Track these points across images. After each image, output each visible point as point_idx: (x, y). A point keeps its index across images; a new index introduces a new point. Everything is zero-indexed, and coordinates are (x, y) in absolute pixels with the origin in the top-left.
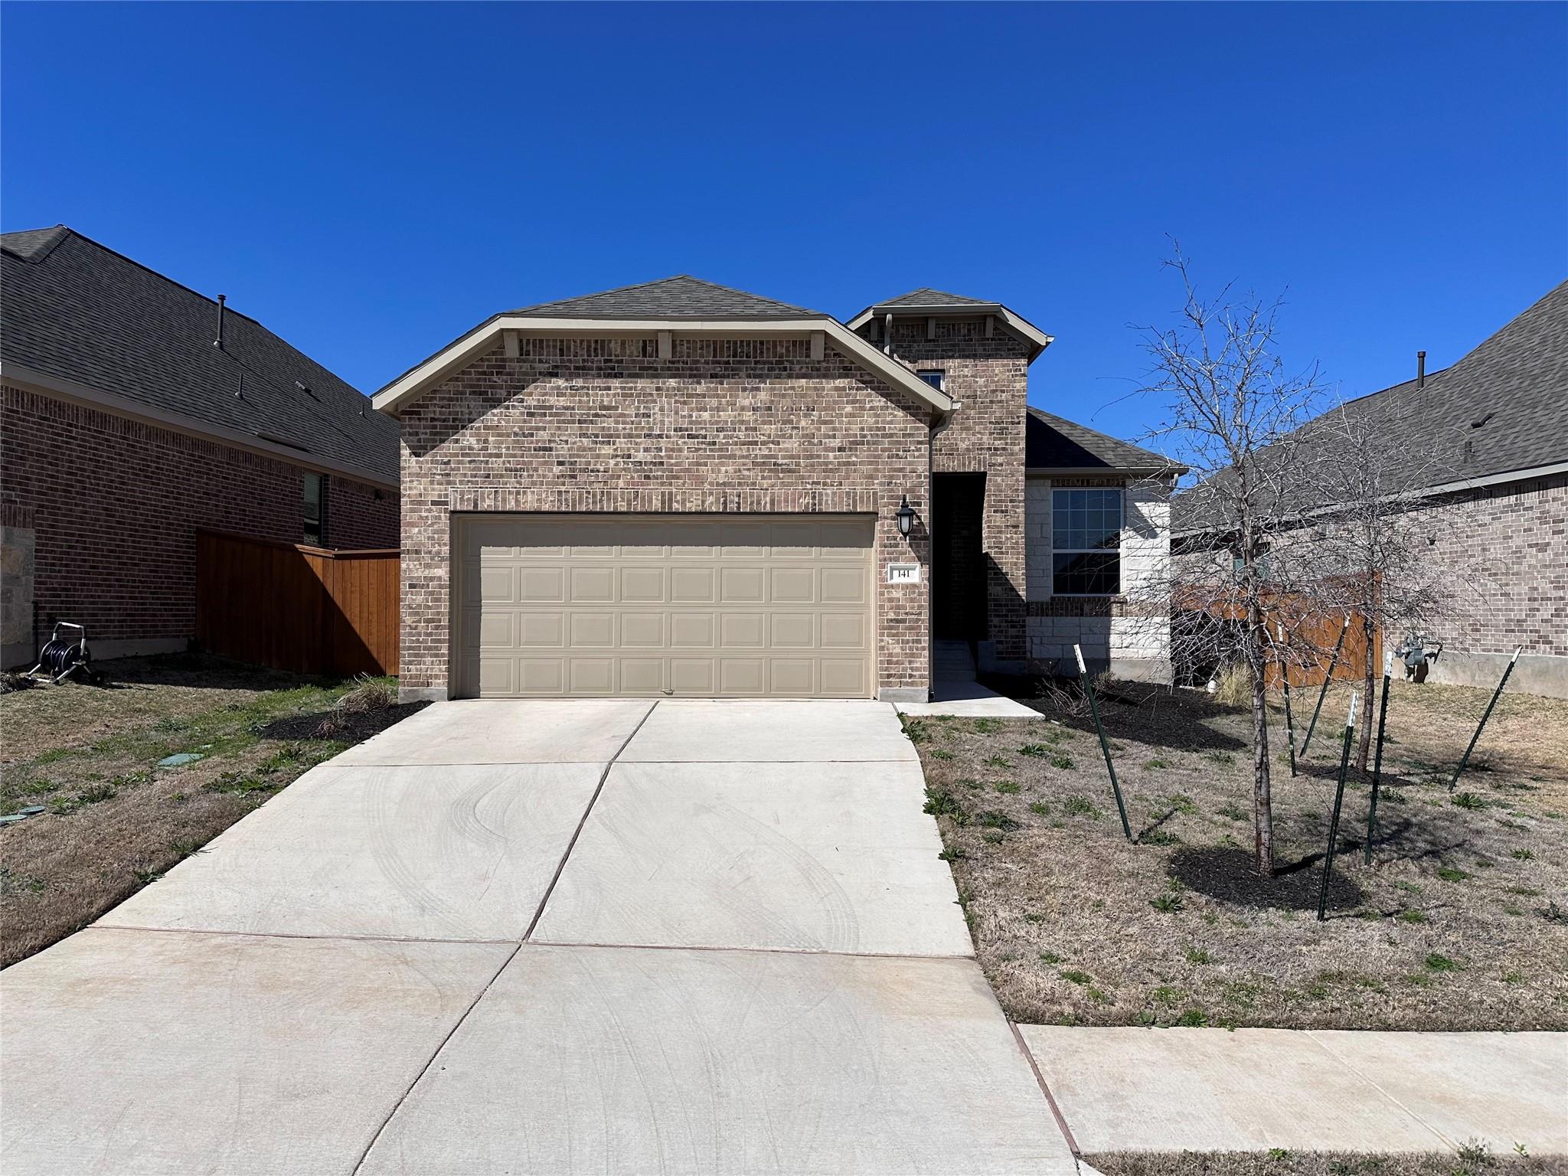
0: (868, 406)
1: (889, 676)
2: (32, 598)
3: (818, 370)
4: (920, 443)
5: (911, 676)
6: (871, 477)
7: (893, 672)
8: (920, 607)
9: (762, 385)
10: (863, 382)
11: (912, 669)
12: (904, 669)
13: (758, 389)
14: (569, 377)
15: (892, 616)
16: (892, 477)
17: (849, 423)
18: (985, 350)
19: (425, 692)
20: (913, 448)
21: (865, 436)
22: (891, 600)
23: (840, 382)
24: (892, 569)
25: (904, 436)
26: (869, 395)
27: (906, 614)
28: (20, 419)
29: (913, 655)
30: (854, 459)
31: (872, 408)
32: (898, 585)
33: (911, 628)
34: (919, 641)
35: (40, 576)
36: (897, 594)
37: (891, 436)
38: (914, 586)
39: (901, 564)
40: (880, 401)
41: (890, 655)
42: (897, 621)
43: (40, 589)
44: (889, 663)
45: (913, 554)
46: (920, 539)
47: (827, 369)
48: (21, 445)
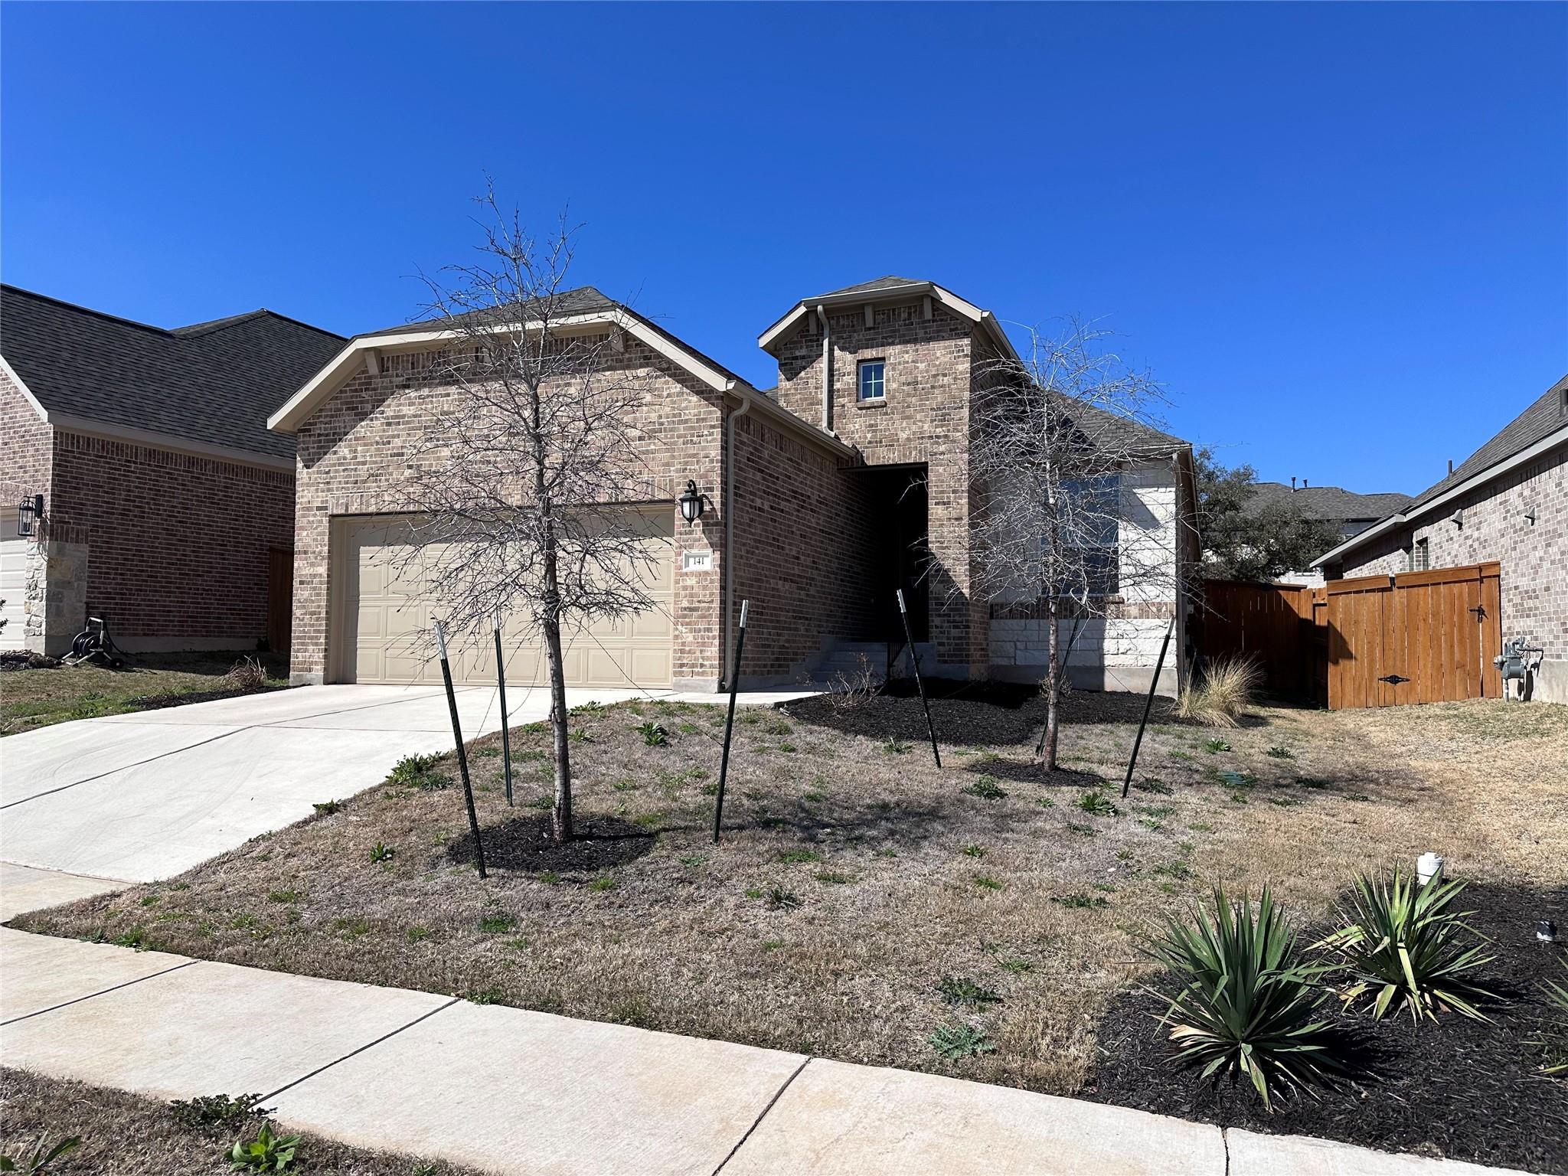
0: (665, 394)
1: (682, 665)
2: (85, 600)
3: (621, 361)
4: (713, 427)
5: (702, 666)
6: (668, 464)
7: (685, 661)
8: (711, 594)
9: (573, 381)
10: (662, 370)
11: (703, 658)
12: (696, 659)
13: (568, 385)
14: (419, 388)
15: (685, 604)
16: (686, 463)
17: (648, 412)
18: (926, 333)
19: (308, 676)
20: (706, 432)
21: (662, 424)
22: (685, 588)
23: (642, 372)
24: (687, 557)
25: (698, 421)
26: (667, 383)
27: (699, 602)
28: (75, 457)
29: (704, 644)
30: (652, 447)
31: (669, 395)
32: (692, 573)
33: (703, 617)
34: (709, 630)
35: (92, 582)
36: (691, 581)
37: (686, 421)
38: (706, 573)
39: (694, 551)
40: (676, 388)
41: (683, 644)
42: (691, 609)
43: (93, 592)
44: (682, 651)
45: (706, 541)
46: (713, 525)
47: (630, 360)
48: (76, 478)
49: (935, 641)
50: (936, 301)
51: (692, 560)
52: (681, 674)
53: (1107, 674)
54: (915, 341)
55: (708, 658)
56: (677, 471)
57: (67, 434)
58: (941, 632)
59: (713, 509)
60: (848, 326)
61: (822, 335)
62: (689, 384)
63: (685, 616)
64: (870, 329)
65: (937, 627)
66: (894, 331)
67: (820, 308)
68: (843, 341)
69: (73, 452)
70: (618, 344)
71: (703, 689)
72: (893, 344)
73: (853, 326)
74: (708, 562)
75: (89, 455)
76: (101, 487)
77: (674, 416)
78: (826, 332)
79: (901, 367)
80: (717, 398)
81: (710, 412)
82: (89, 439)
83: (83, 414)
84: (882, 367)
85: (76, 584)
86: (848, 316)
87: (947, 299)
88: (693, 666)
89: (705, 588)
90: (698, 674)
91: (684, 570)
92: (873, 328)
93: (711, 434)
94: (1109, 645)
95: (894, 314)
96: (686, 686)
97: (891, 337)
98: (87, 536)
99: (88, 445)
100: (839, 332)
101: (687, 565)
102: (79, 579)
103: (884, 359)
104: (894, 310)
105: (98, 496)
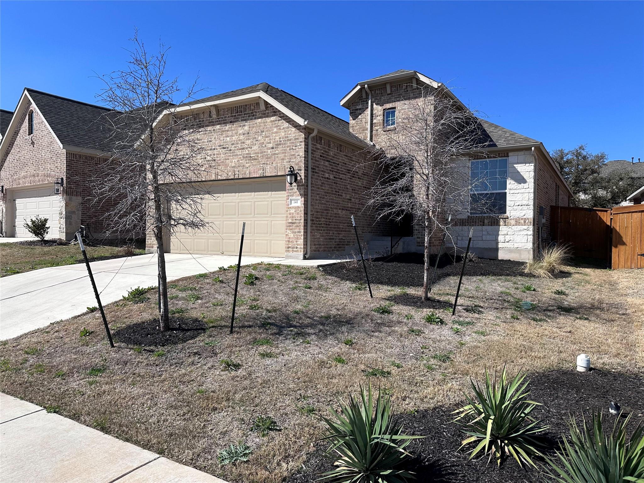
0: (282, 128)
1: (289, 248)
2: (81, 219)
3: (265, 114)
4: (301, 142)
5: (297, 248)
6: (283, 159)
7: (290, 246)
8: (301, 217)
9: (246, 124)
10: (280, 117)
11: (297, 244)
12: (294, 245)
13: (244, 125)
15: (290, 221)
16: (290, 159)
17: (275, 136)
20: (298, 145)
21: (281, 141)
22: (290, 214)
23: (273, 118)
24: (291, 200)
25: (295, 139)
26: (283, 123)
27: (296, 220)
29: (297, 238)
30: (277, 152)
32: (293, 207)
33: (297, 226)
34: (299, 232)
35: (84, 212)
36: (292, 211)
37: (290, 140)
38: (298, 207)
39: (294, 198)
40: (287, 125)
41: (289, 238)
42: (292, 223)
43: (84, 216)
44: (289, 241)
45: (298, 193)
46: (301, 186)
47: (268, 113)
48: (76, 171)
49: (415, 237)
50: (418, 80)
51: (293, 201)
52: (288, 251)
53: (500, 251)
54: (409, 99)
55: (299, 245)
56: (287, 162)
57: (71, 153)
58: (418, 232)
59: (301, 179)
60: (380, 93)
61: (368, 98)
62: (291, 123)
63: (290, 226)
64: (389, 94)
65: (416, 230)
66: (400, 95)
67: (366, 86)
68: (377, 101)
69: (74, 160)
70: (262, 107)
71: (297, 258)
72: (399, 101)
73: (382, 93)
74: (299, 202)
75: (81, 161)
76: (86, 174)
77: (286, 137)
78: (370, 97)
79: (403, 111)
80: (303, 129)
81: (300, 135)
82: (80, 155)
83: (77, 145)
84: (395, 111)
85: (77, 212)
86: (379, 89)
87: (422, 78)
88: (293, 248)
89: (298, 214)
90: (295, 251)
91: (290, 206)
92: (391, 94)
93: (300, 145)
94: (501, 238)
95: (400, 87)
96: (290, 256)
97: (398, 97)
98: (81, 194)
99: (80, 157)
100: (376, 97)
101: (291, 203)
102: (78, 211)
103: (395, 108)
104: (400, 85)
105: (85, 178)
